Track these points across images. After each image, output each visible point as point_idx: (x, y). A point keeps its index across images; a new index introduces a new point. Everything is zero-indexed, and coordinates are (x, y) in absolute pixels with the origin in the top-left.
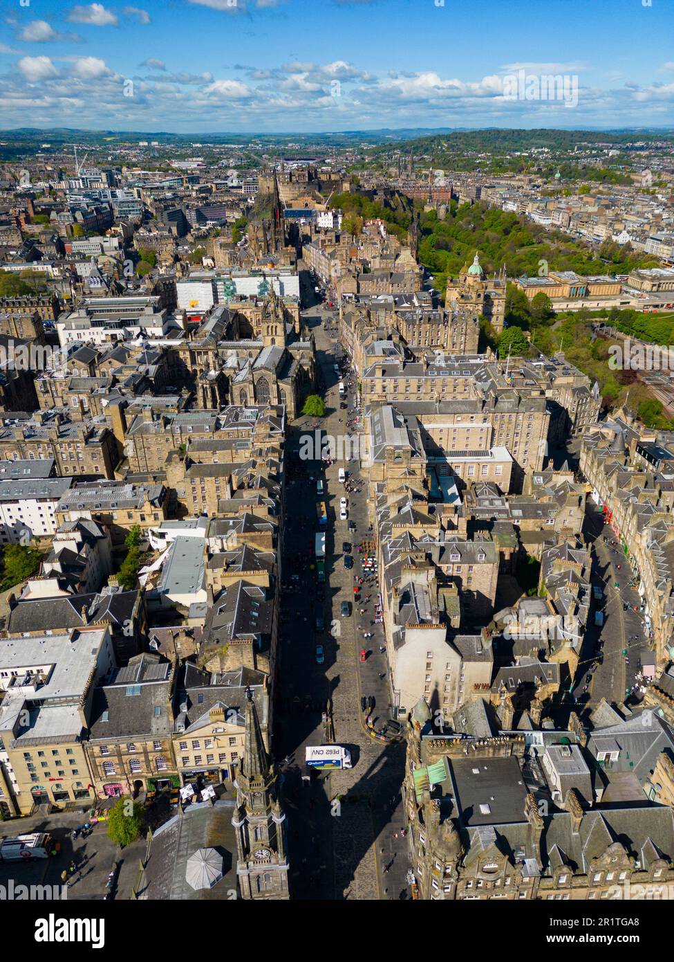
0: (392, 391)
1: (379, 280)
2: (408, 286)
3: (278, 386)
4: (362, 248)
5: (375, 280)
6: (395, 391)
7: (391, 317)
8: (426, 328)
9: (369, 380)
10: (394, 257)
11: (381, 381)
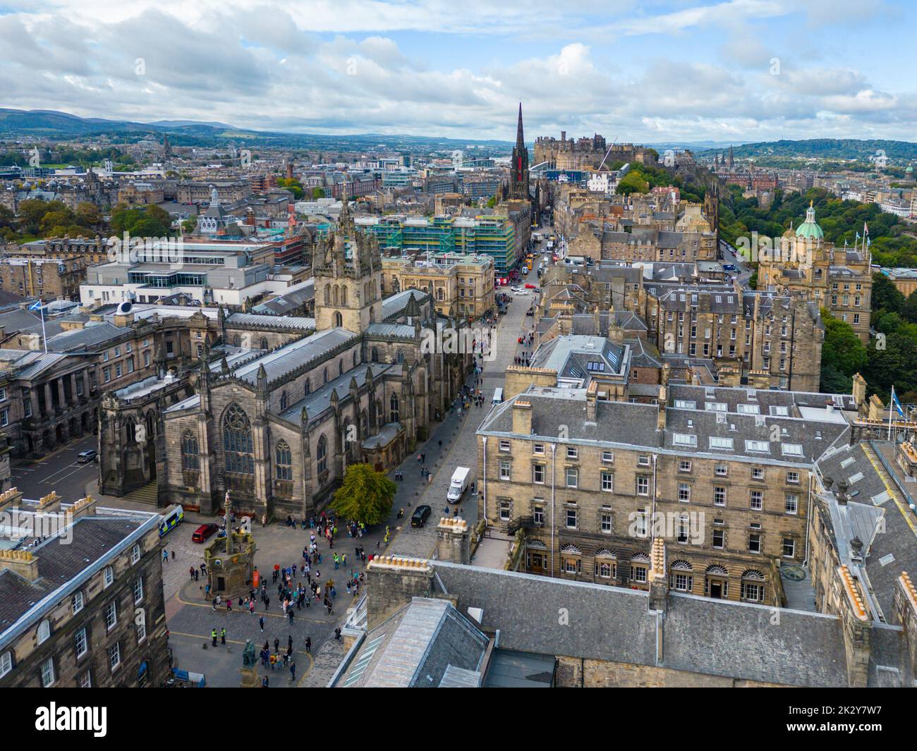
0: (561, 479)
1: (639, 243)
2: (688, 253)
3: (268, 432)
4: (631, 208)
5: (633, 243)
6: (571, 481)
7: (637, 296)
8: (705, 320)
9: (494, 442)
10: (674, 218)
11: (530, 446)
